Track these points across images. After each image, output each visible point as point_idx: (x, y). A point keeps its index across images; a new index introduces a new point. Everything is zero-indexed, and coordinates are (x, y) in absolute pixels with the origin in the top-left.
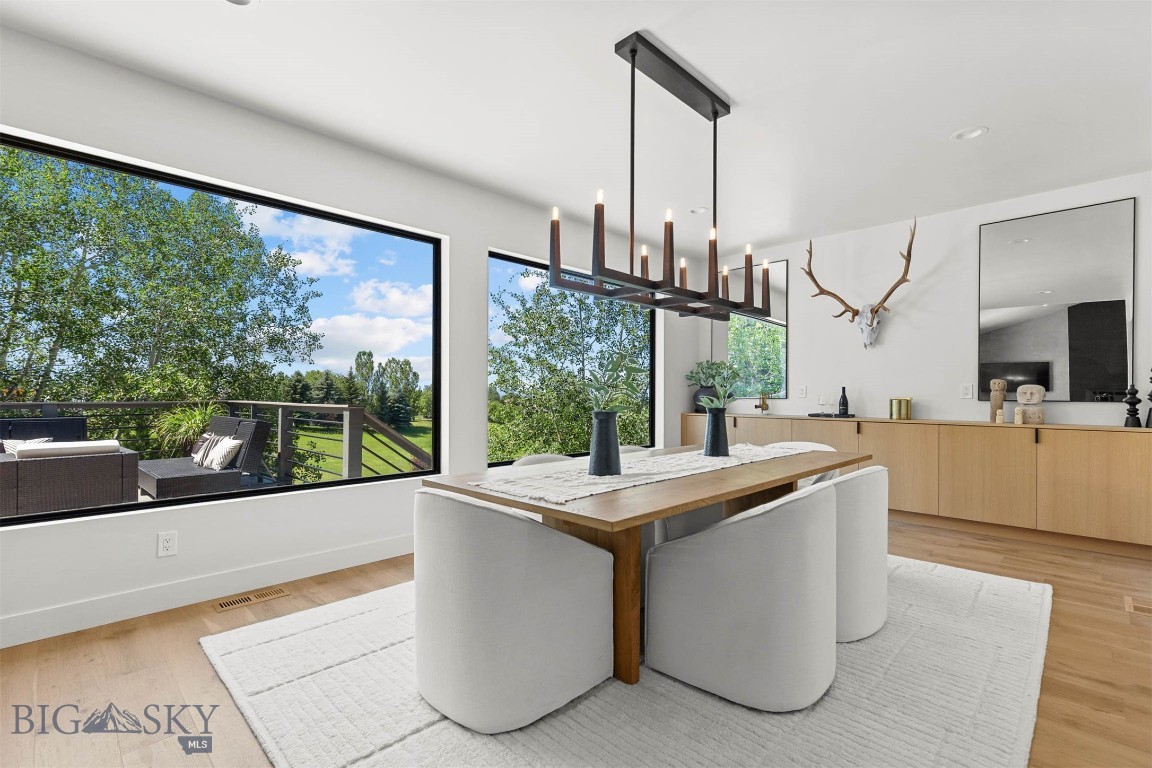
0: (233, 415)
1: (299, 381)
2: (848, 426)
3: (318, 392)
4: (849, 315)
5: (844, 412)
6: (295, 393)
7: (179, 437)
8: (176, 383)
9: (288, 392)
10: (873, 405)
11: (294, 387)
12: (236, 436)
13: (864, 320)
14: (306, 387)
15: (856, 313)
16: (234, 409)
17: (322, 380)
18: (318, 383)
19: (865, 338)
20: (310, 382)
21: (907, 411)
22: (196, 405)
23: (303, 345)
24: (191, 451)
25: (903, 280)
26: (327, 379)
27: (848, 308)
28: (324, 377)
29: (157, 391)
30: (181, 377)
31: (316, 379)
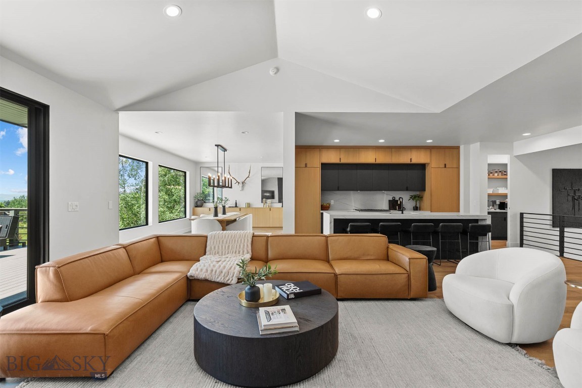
2: (237, 209)
4: (237, 183)
5: (236, 206)
10: (242, 204)
13: (241, 185)
15: (239, 183)
19: (241, 189)
21: (249, 205)
25: (248, 177)
27: (237, 182)
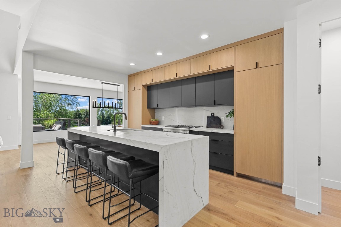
0: (59, 121)
1: (78, 112)
3: (83, 115)
6: (77, 115)
7: (49, 125)
8: (47, 114)
9: (74, 115)
11: (76, 114)
12: (60, 124)
14: (80, 114)
16: (60, 120)
17: (85, 112)
18: (83, 113)
20: (81, 112)
22: (52, 119)
23: (76, 105)
24: (52, 127)
26: (86, 111)
28: (85, 111)
29: (43, 116)
30: (48, 113)
31: (83, 111)
